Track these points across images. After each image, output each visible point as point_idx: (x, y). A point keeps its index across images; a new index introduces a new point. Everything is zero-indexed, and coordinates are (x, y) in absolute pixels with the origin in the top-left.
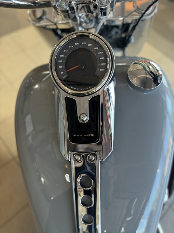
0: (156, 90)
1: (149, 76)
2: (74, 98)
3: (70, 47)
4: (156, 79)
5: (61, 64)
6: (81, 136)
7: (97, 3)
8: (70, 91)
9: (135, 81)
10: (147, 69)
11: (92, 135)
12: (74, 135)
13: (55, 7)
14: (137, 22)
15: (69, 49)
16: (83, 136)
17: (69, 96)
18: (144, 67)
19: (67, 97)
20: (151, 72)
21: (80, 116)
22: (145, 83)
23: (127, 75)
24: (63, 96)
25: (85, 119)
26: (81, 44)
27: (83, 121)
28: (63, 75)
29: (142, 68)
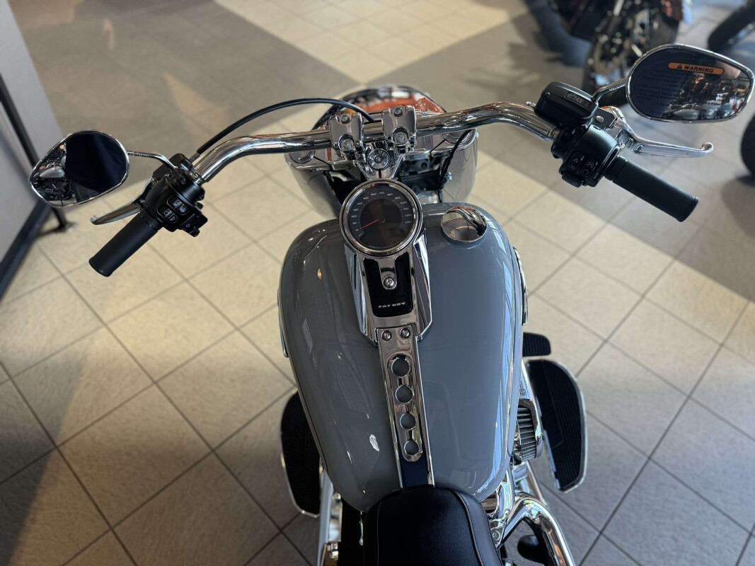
0: (483, 241)
1: (471, 227)
2: (376, 259)
3: (364, 198)
4: (481, 229)
5: (354, 220)
6: (389, 306)
7: (392, 141)
8: (366, 250)
9: (453, 235)
10: (469, 218)
11: (403, 304)
12: (380, 307)
13: (337, 149)
14: (452, 153)
15: (364, 201)
16: (391, 306)
17: (369, 257)
18: (464, 216)
19: (366, 259)
20: (475, 222)
21: (385, 281)
22: (466, 235)
23: (442, 228)
24: (360, 258)
25: (392, 284)
26: (378, 194)
27: (390, 287)
28: (359, 232)
29: (461, 217)
